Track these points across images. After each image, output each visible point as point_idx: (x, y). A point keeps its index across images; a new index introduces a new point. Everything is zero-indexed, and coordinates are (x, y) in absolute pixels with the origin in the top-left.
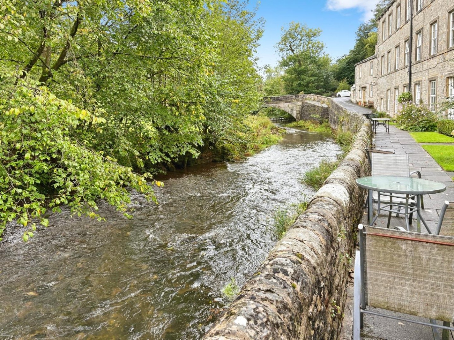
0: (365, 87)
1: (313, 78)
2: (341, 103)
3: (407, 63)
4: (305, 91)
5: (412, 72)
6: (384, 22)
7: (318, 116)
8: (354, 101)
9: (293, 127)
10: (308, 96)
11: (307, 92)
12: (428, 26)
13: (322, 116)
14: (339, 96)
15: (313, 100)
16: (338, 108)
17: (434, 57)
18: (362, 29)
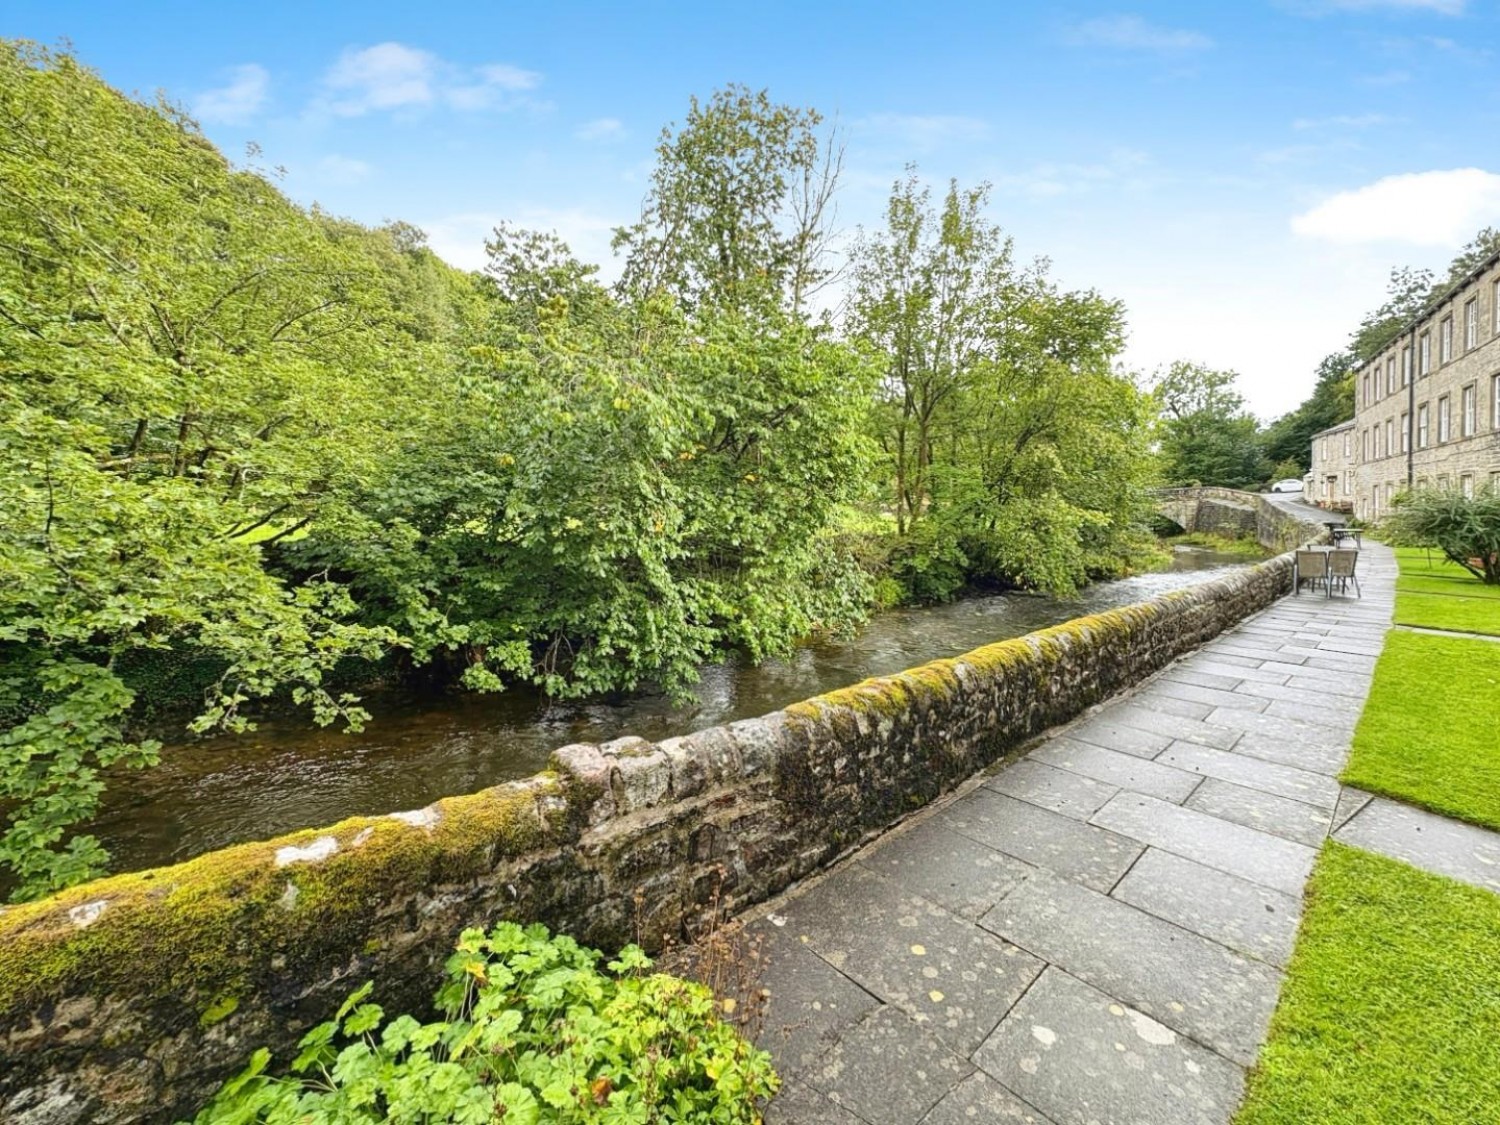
0: (1335, 477)
1: (1221, 459)
2: (1284, 503)
3: (1406, 449)
4: (1202, 480)
5: (1414, 462)
6: (1367, 377)
7: (1234, 526)
8: (1311, 501)
9: (1182, 544)
10: (1210, 491)
11: (1206, 483)
12: (1436, 400)
13: (1243, 526)
14: (1278, 490)
15: (1220, 497)
16: (1276, 512)
17: (1444, 445)
18: (1330, 364)
